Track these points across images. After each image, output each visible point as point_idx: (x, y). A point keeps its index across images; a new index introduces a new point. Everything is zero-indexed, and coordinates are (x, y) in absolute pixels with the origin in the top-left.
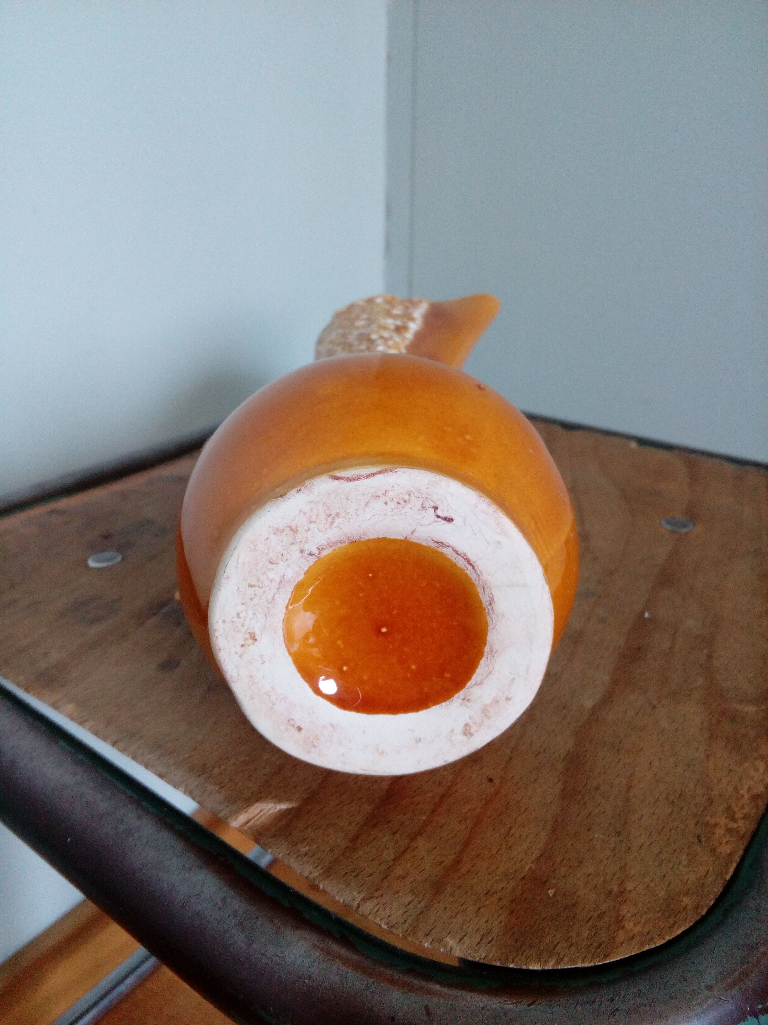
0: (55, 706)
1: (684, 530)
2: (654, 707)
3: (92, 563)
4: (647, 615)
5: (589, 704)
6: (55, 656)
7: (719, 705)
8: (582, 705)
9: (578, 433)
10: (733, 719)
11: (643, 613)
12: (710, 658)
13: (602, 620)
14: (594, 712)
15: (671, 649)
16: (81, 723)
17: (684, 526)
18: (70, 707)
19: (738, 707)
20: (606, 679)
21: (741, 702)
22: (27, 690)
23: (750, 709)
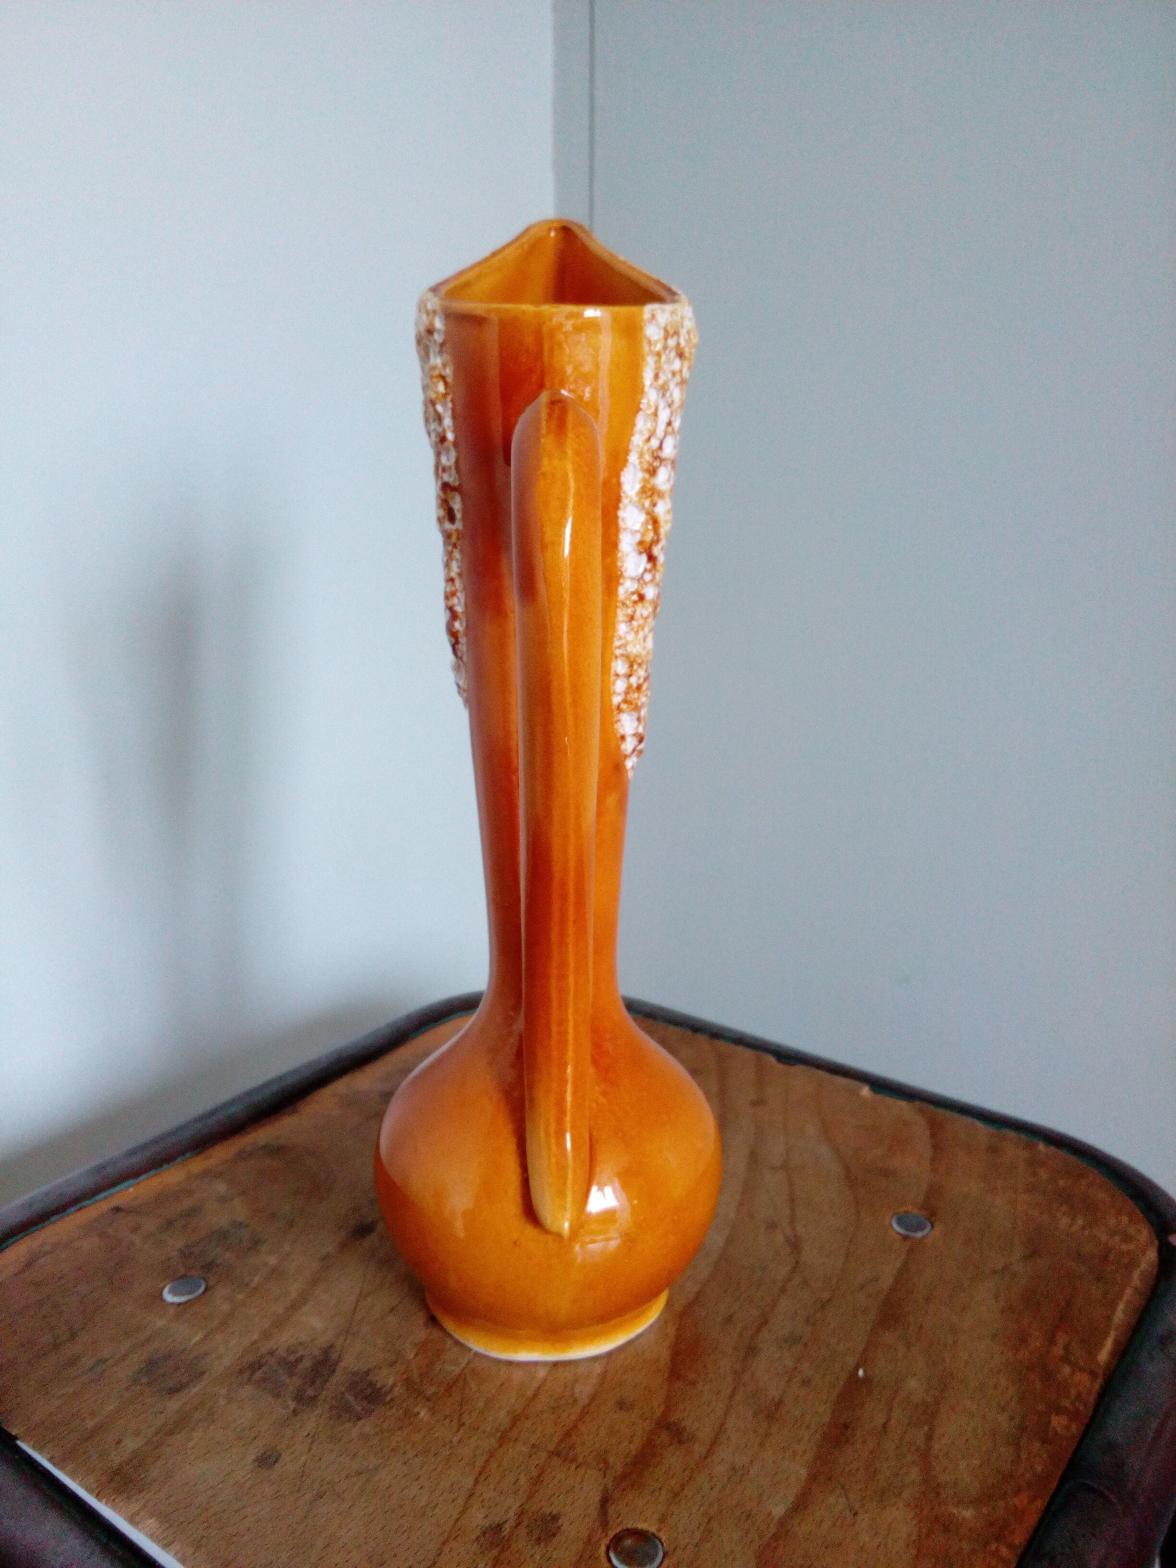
0: (132, 1520)
1: (919, 1235)
2: (856, 1514)
3: (169, 1297)
4: (861, 1373)
5: (778, 1511)
6: (131, 1444)
7: (932, 1509)
8: (770, 1514)
9: (799, 1069)
10: (947, 1530)
11: (857, 1370)
12: (929, 1437)
13: (806, 1382)
14: (782, 1523)
15: (885, 1426)
16: (166, 1546)
17: (920, 1227)
18: (152, 1523)
19: (955, 1511)
20: (803, 1473)
21: (959, 1503)
22: (98, 1496)
23: (968, 1514)
